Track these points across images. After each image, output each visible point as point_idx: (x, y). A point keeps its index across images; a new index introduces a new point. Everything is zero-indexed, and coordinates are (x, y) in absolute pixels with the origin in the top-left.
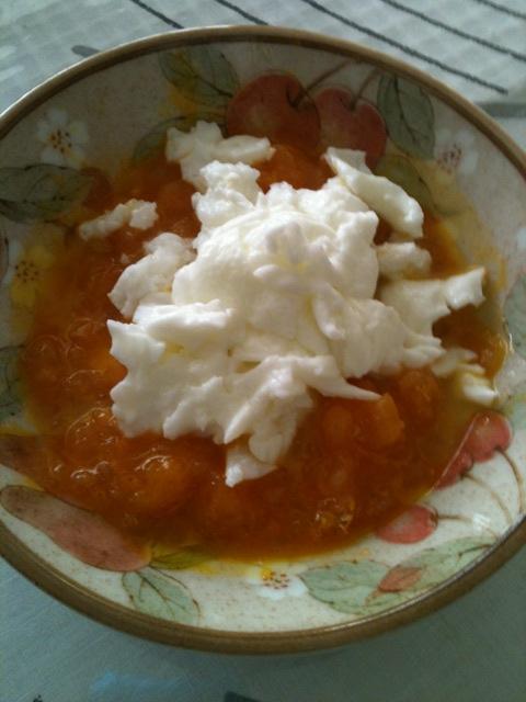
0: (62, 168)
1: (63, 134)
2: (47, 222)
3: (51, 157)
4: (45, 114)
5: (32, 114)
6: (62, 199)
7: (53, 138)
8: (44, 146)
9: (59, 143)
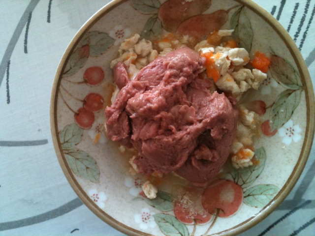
0: (283, 124)
1: (291, 135)
2: (274, 103)
3: (289, 124)
4: (301, 134)
5: (305, 130)
6: (276, 115)
7: (293, 130)
8: (294, 125)
9: (290, 131)
